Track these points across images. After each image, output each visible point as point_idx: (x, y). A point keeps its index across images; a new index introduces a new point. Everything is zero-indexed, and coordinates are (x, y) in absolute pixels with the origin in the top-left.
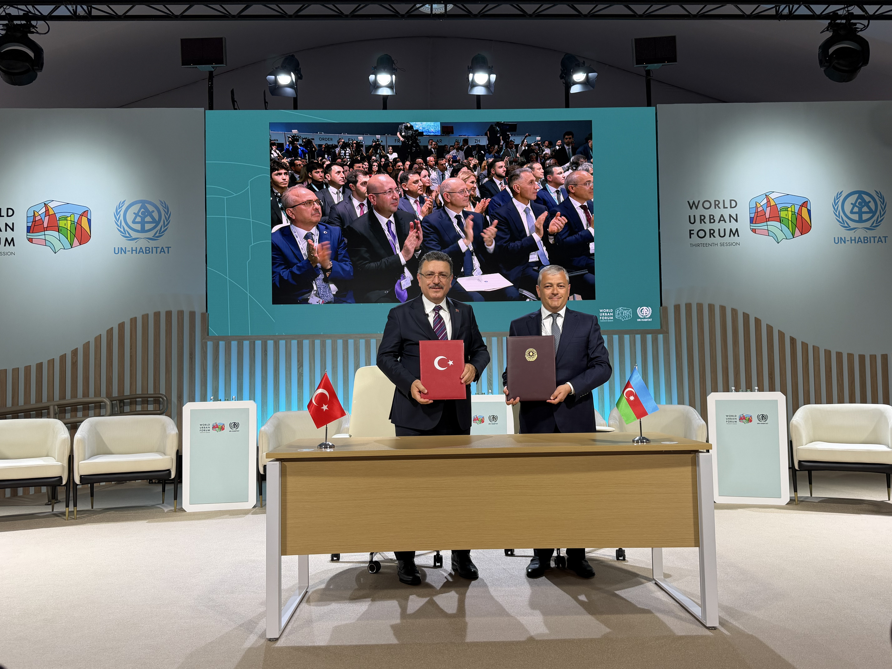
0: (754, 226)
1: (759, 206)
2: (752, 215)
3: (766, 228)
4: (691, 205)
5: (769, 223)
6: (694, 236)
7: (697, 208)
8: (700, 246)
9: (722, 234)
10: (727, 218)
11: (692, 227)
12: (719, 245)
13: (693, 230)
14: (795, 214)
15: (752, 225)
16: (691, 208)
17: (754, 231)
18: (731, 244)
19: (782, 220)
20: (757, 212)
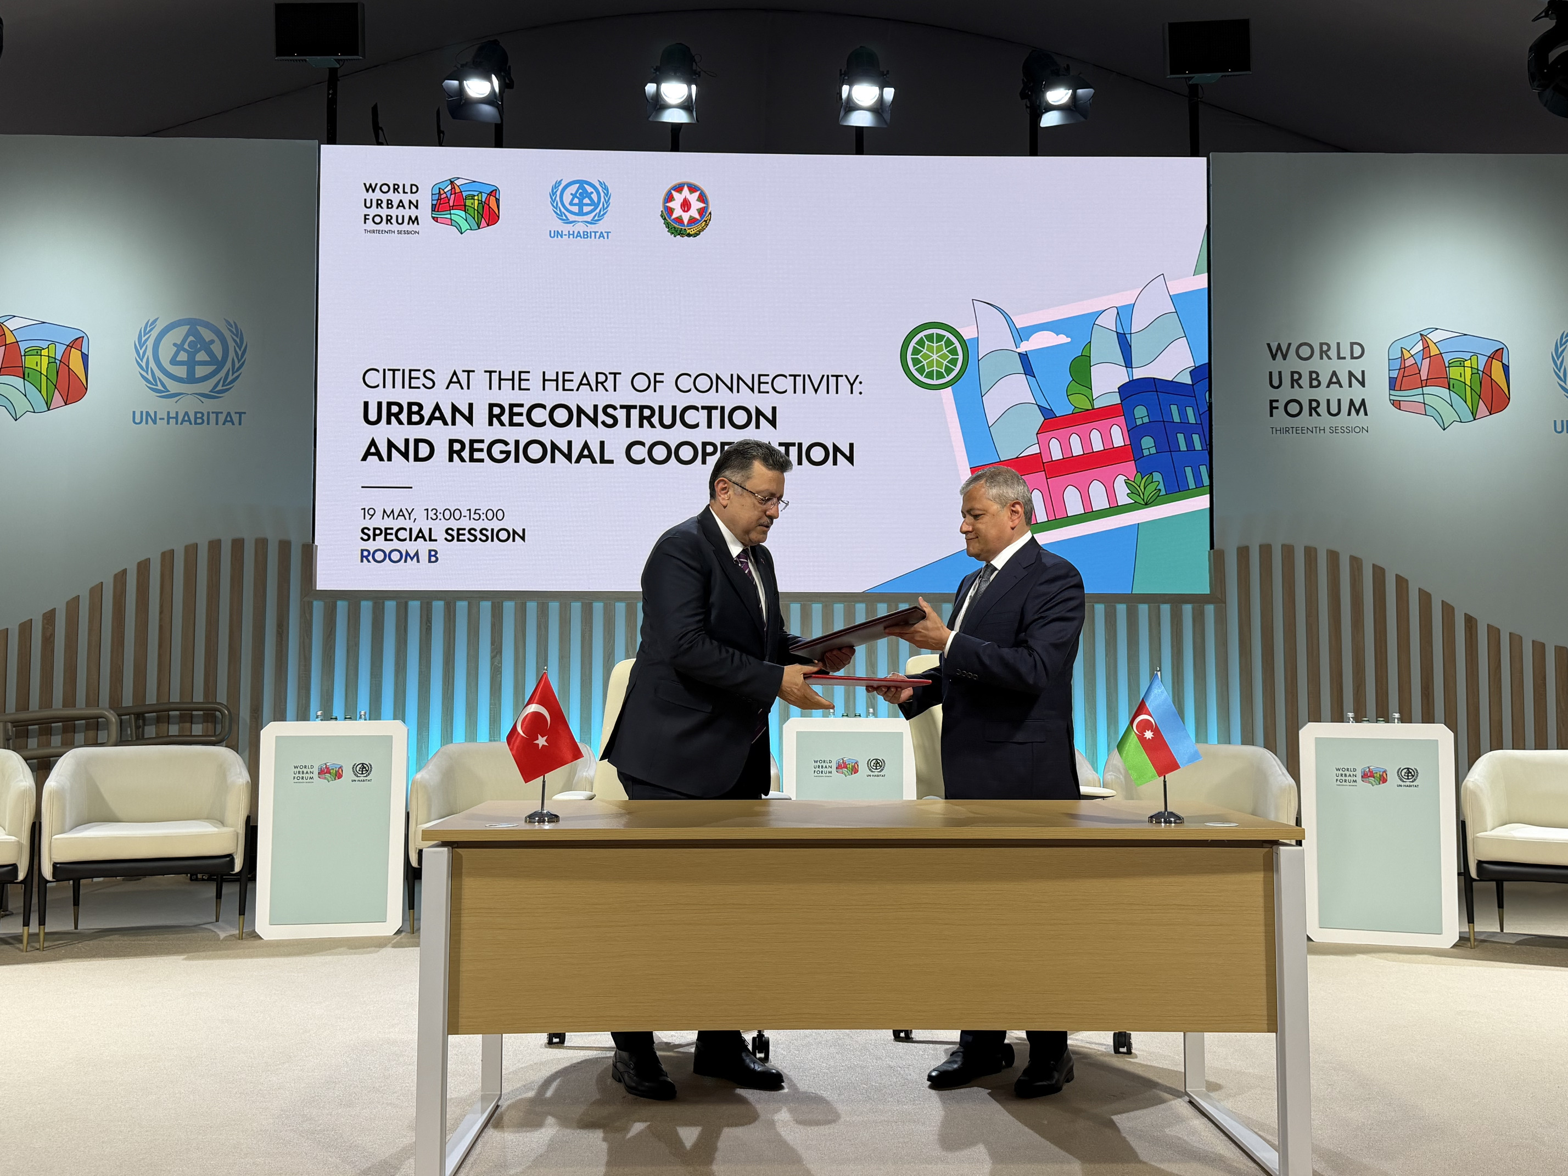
0: (1398, 395)
1: (1407, 355)
2: (1394, 374)
3: (1420, 399)
4: (1274, 352)
5: (1426, 390)
6: (1279, 413)
7: (1285, 357)
8: (1290, 431)
9: (1334, 410)
10: (1344, 380)
11: (1274, 394)
12: (1327, 430)
13: (1277, 401)
14: (1478, 373)
15: (1392, 392)
16: (1274, 357)
17: (1397, 404)
18: (1350, 430)
19: (1453, 384)
20: (1403, 368)
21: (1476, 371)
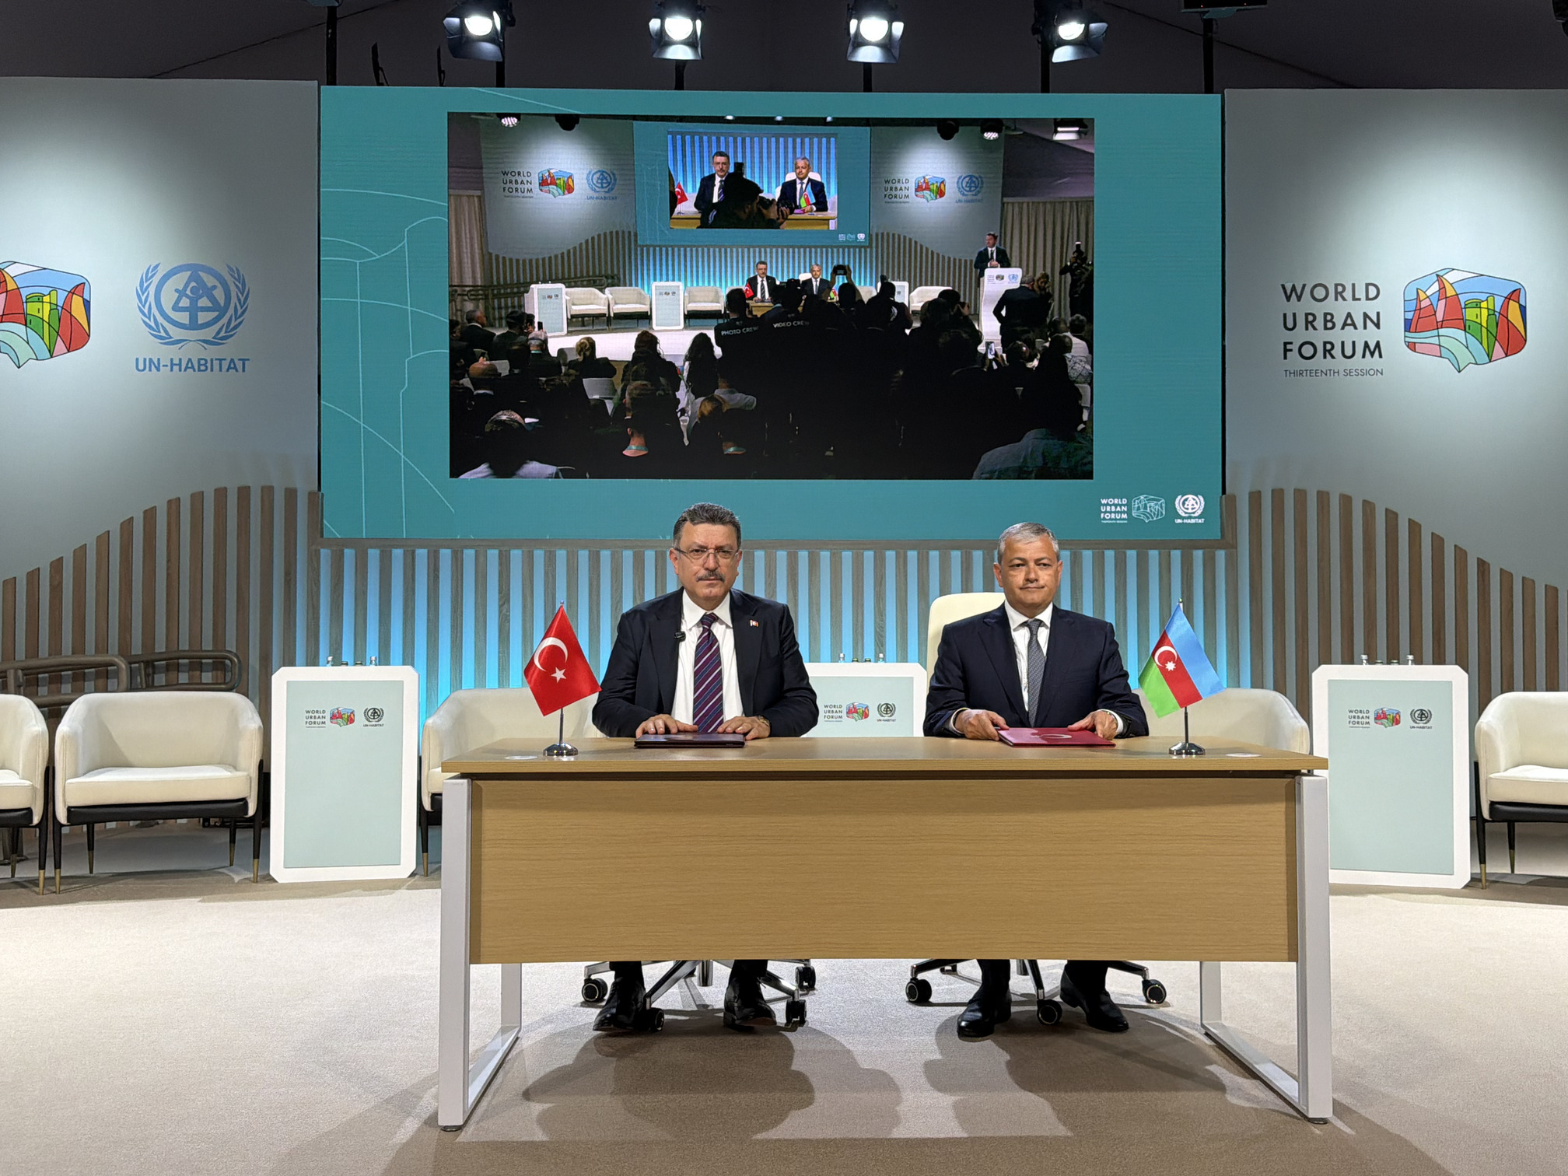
0: (1412, 337)
1: (1422, 296)
2: (1410, 316)
3: (1435, 340)
4: (1289, 293)
5: (1442, 331)
6: (1293, 355)
7: (1299, 298)
8: (1304, 374)
10: (1359, 321)
11: (1288, 336)
12: (1342, 373)
13: (1291, 343)
14: (1494, 314)
15: (1407, 334)
16: (1288, 298)
17: (1412, 346)
18: (1364, 373)
19: (1469, 326)
20: (1418, 309)
21: (1492, 313)
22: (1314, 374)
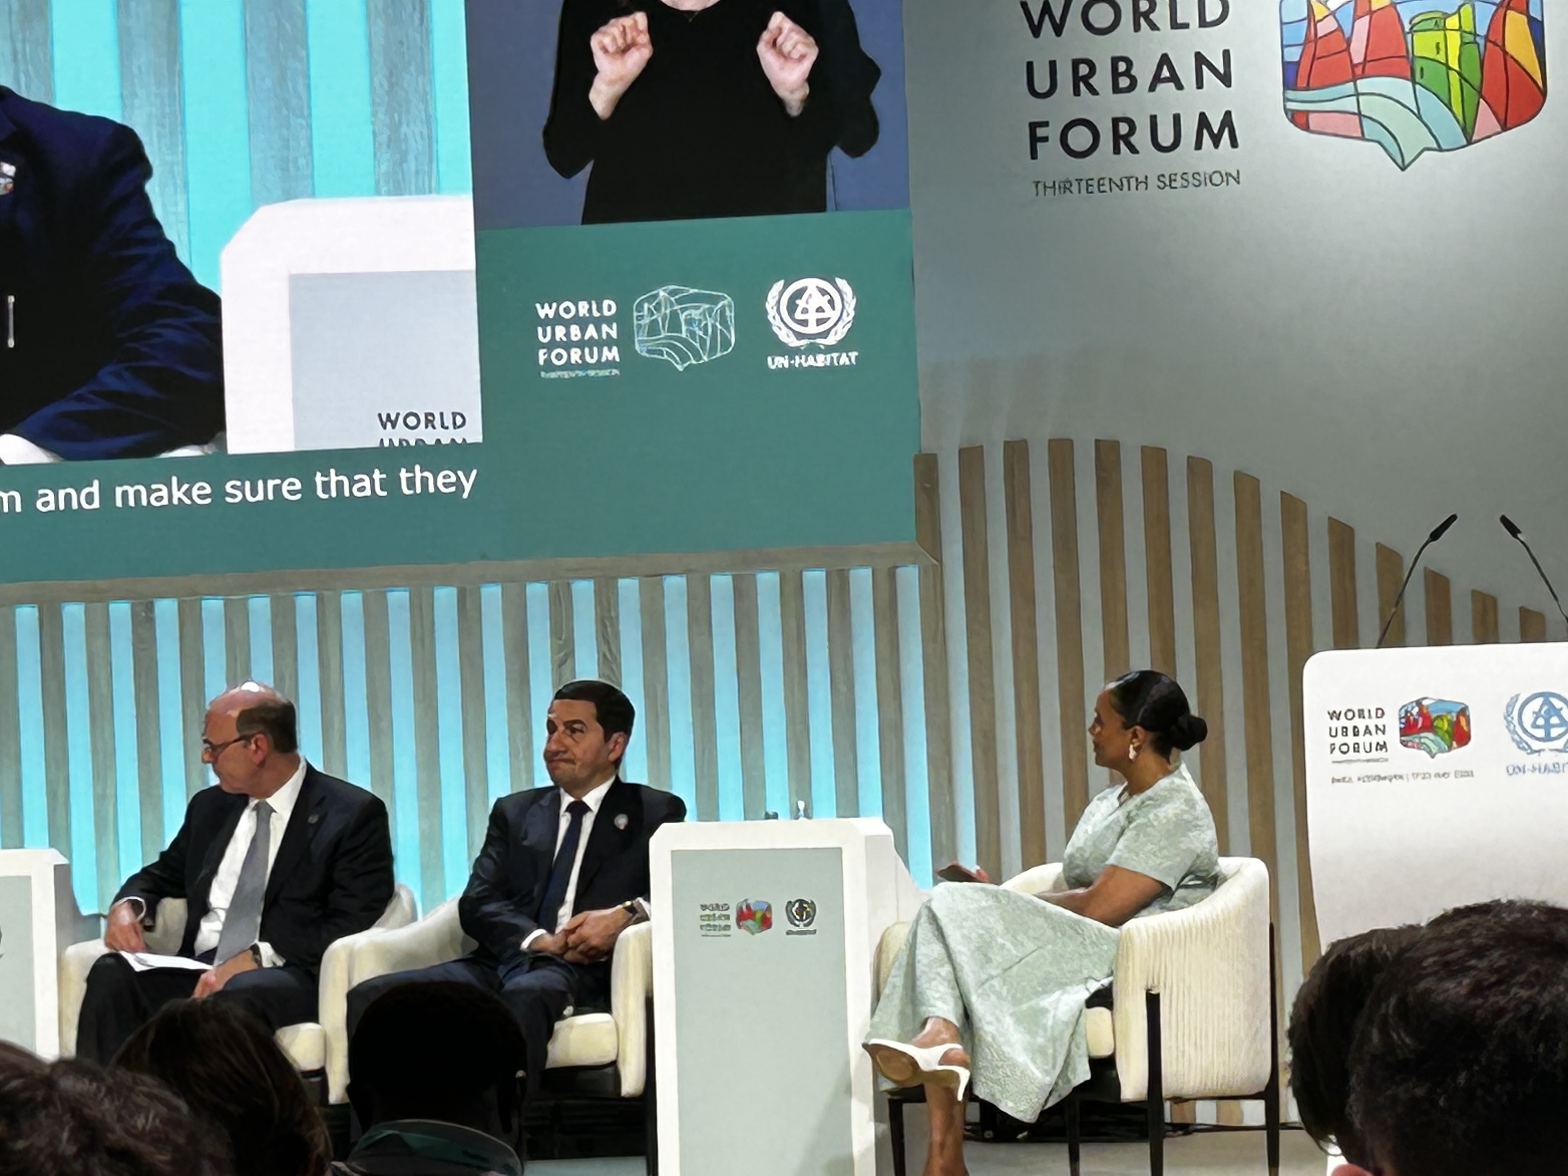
0: (1301, 101)
1: (1319, 12)
2: (1294, 54)
3: (1350, 104)
4: (1036, 18)
5: (1363, 85)
6: (1051, 149)
8: (1075, 188)
9: (1166, 137)
10: (1186, 71)
11: (1038, 110)
12: (1153, 182)
13: (1046, 124)
14: (1475, 42)
15: (1291, 94)
16: (1036, 31)
17: (1299, 119)
18: (1199, 180)
19: (1422, 70)
20: (1312, 40)
21: (1470, 38)
22: (1095, 189)
